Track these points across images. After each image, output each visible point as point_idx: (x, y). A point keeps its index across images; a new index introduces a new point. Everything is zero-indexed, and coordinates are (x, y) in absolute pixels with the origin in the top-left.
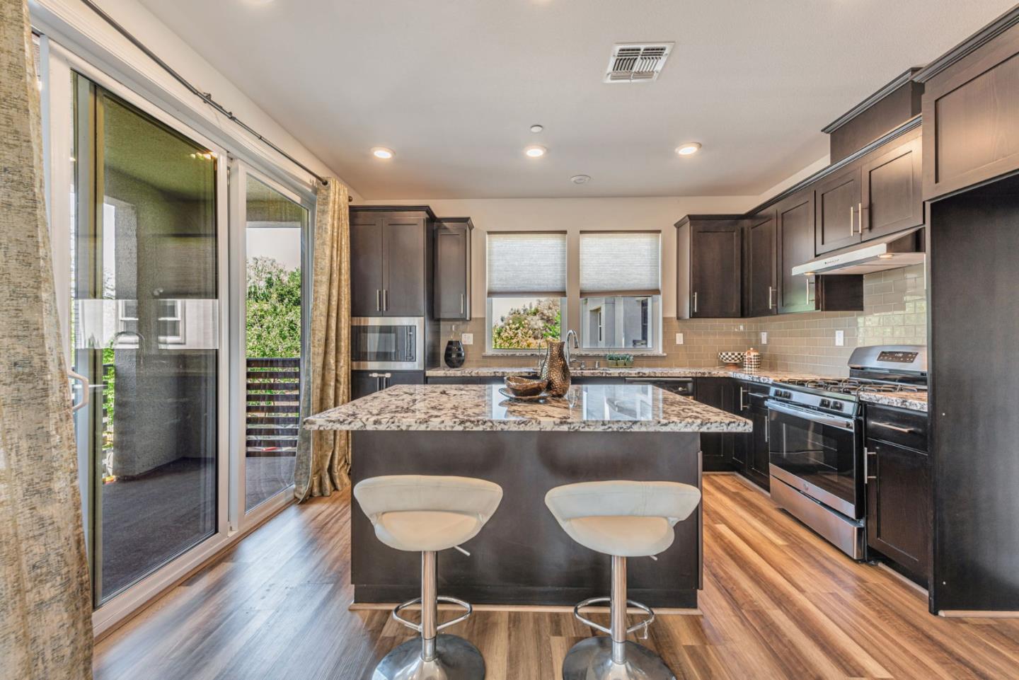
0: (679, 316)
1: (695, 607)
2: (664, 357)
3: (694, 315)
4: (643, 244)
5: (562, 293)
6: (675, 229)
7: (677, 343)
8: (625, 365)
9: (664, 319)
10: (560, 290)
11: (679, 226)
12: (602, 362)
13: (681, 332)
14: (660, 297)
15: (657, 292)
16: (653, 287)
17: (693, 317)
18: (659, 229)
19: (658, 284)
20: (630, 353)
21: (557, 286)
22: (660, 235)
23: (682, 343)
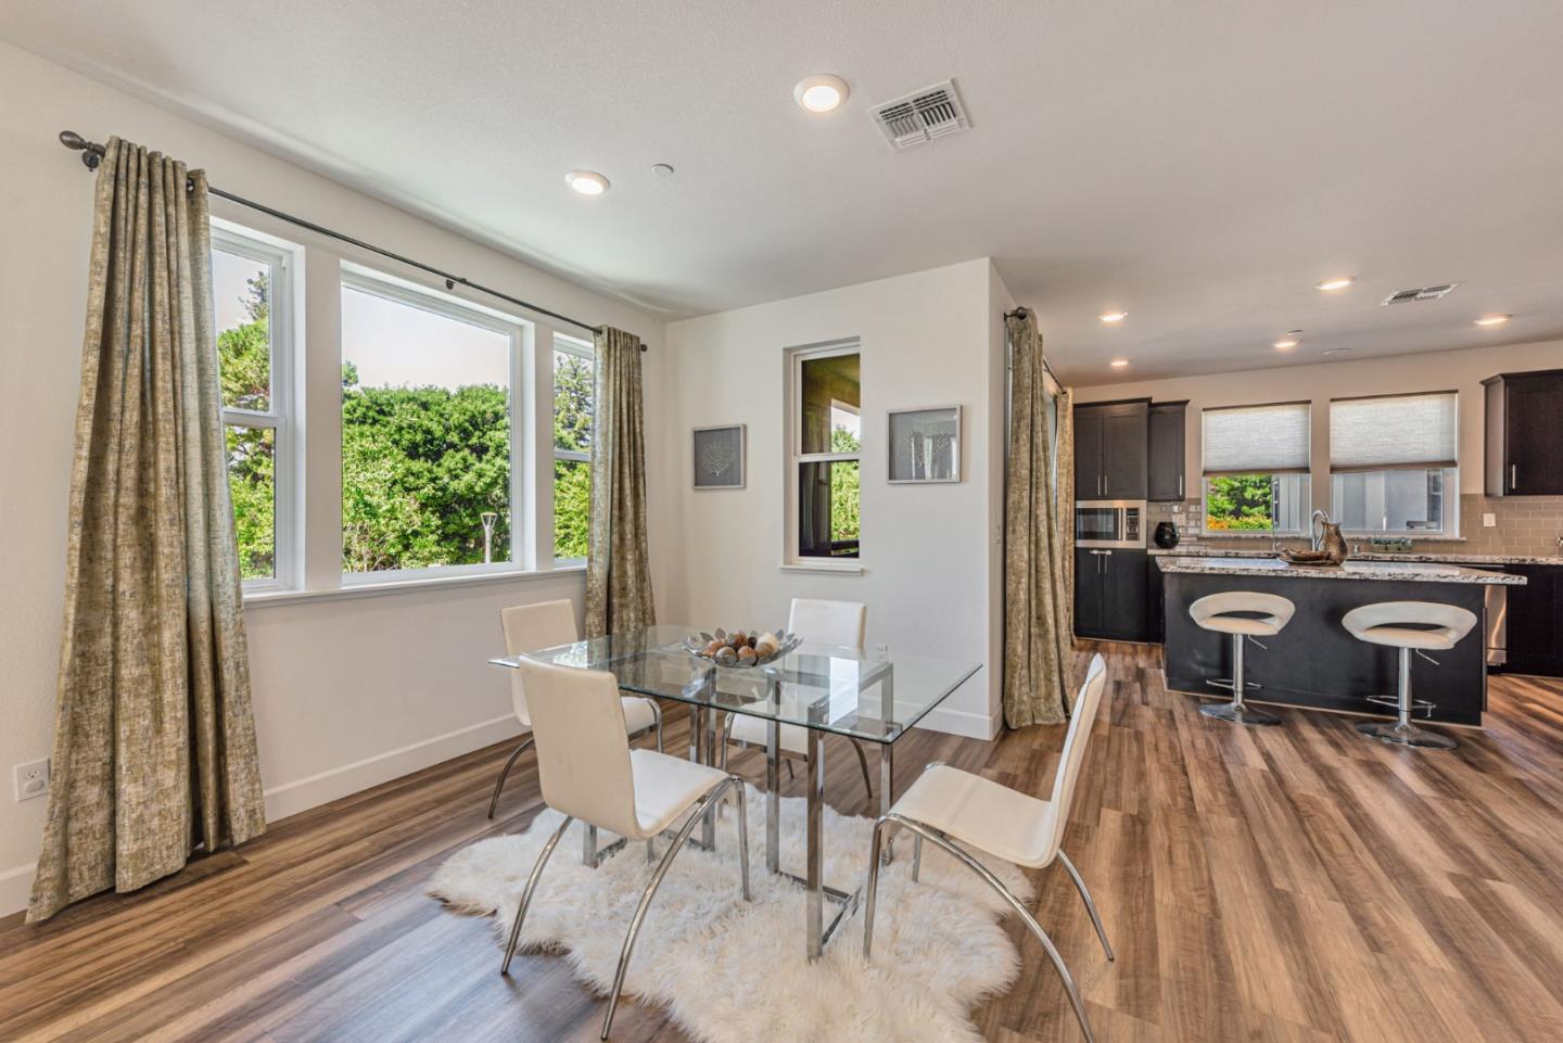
0: (1489, 491)
1: (1479, 724)
2: (1463, 542)
3: (1509, 492)
4: (1431, 407)
5: (1305, 470)
6: (1483, 387)
7: (1485, 525)
8: (1399, 549)
9: (1463, 497)
10: (1302, 466)
11: (1488, 384)
12: (1362, 547)
13: (1492, 512)
14: (1456, 471)
15: (1452, 463)
16: (1446, 457)
17: (1509, 494)
18: (1454, 388)
19: (1453, 453)
20: (1406, 537)
21: (1298, 462)
22: (1457, 395)
23: (1494, 525)
